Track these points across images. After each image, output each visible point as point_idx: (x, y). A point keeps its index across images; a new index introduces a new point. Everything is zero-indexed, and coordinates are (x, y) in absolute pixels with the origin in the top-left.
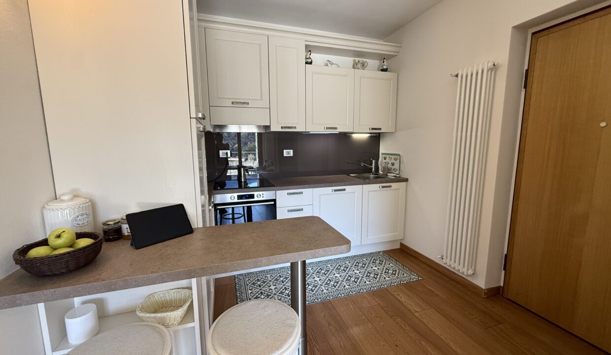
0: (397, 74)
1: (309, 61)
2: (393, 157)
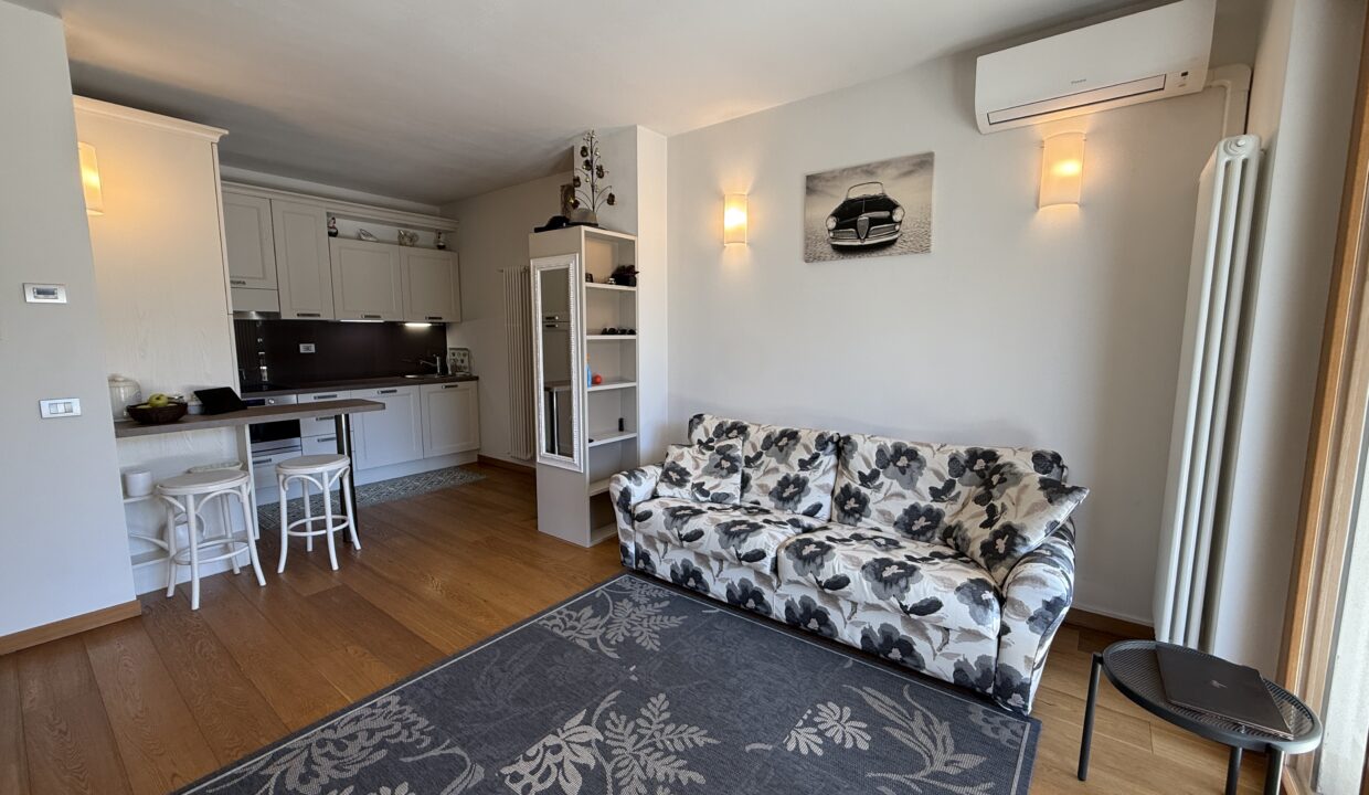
0: (456, 255)
1: (334, 231)
2: (462, 352)
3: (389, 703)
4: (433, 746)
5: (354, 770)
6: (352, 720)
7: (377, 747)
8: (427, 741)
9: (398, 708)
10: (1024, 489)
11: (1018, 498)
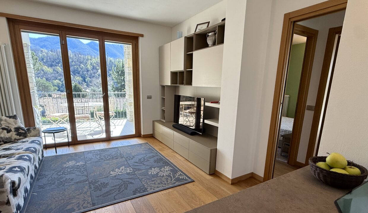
3: (150, 189)
4: (143, 178)
5: (158, 178)
6: (159, 187)
7: (154, 181)
8: (143, 179)
9: (148, 187)
10: (6, 120)
11: (8, 123)
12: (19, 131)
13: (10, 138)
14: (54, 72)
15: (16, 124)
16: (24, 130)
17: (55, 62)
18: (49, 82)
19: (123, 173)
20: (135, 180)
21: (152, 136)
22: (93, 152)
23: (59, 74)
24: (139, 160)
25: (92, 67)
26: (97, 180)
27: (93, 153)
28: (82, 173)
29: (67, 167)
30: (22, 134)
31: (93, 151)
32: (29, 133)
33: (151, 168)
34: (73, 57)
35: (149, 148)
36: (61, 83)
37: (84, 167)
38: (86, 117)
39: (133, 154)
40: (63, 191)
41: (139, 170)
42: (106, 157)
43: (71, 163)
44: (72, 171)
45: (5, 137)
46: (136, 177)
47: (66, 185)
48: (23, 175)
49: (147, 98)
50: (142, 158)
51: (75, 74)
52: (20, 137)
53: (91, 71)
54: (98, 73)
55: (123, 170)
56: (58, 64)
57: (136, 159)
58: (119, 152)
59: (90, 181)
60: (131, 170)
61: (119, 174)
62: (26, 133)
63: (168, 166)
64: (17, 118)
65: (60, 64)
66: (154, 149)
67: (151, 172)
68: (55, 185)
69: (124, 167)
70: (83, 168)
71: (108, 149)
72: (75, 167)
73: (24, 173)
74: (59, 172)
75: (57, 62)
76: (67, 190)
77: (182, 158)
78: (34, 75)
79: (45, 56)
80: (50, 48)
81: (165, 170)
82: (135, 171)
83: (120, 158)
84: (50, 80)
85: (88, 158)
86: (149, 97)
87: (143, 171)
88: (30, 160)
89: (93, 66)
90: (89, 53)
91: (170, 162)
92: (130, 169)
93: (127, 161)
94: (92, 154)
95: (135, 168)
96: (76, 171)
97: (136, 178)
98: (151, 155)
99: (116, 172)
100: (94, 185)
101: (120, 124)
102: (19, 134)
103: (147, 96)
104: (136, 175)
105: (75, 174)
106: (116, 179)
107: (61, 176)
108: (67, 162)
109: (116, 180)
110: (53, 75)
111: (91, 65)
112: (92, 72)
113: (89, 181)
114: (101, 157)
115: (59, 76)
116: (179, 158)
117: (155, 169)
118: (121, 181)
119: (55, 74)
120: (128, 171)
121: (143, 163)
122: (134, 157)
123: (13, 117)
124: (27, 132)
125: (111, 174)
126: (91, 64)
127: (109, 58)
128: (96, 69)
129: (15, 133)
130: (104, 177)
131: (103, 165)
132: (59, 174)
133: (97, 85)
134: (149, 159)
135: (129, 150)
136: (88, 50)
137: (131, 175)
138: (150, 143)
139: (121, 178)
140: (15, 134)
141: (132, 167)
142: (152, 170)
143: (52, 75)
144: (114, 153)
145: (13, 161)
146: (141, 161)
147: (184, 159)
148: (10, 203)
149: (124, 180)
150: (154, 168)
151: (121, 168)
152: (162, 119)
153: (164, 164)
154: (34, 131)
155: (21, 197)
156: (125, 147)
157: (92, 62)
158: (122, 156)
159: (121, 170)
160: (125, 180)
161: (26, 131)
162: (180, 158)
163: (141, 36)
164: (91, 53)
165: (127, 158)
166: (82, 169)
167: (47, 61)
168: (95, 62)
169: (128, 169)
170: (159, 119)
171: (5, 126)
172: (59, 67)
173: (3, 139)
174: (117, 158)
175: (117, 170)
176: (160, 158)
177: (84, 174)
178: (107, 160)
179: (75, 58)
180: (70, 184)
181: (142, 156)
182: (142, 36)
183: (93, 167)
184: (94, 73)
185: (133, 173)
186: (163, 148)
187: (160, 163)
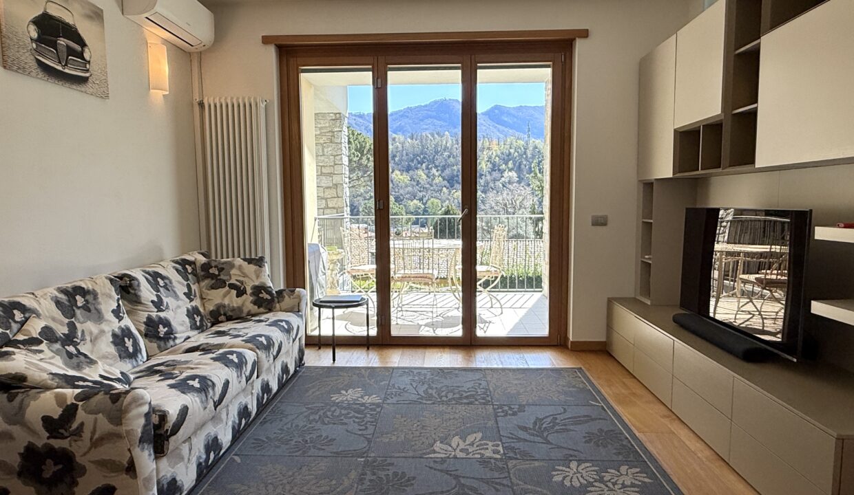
10: (240, 268)
11: (243, 273)
12: (261, 295)
13: (240, 309)
14: (413, 182)
15: (258, 277)
16: (270, 293)
17: (415, 161)
18: (399, 205)
19: (470, 456)
20: (497, 490)
21: (602, 350)
22: (415, 371)
23: (421, 187)
24: (535, 423)
25: (490, 165)
26: (389, 461)
27: (414, 376)
28: (363, 428)
29: (339, 403)
30: (266, 301)
31: (418, 371)
32: (278, 302)
33: (566, 461)
34: (452, 146)
35: (581, 386)
36: (423, 206)
37: (375, 410)
38: (426, 277)
39: (523, 400)
40: (295, 470)
41: (526, 456)
42: (443, 394)
43: (351, 395)
44: (342, 418)
45: (231, 305)
46: (505, 482)
47: (309, 454)
48: (202, 402)
49: (593, 225)
50: (547, 417)
51: (452, 186)
52: (259, 307)
53: (487, 175)
54: (503, 179)
55: (475, 446)
56: (422, 165)
57: (528, 418)
58: (484, 384)
59: (370, 459)
60: (498, 452)
61: (455, 457)
62: (272, 300)
63: (636, 467)
64: (264, 265)
65: (424, 165)
66: (599, 392)
67: (564, 478)
68: (287, 447)
69: (480, 435)
70: (371, 415)
71: (457, 372)
72: (355, 406)
73: (206, 396)
74: (312, 413)
75: (419, 159)
76: (304, 469)
77: (699, 445)
78: (347, 180)
79: (399, 149)
80: (410, 130)
81: (620, 482)
82: (511, 458)
83: (481, 404)
84: (402, 200)
85: (396, 386)
86: (600, 222)
87: (537, 464)
88: (240, 365)
89: (494, 165)
90: (487, 135)
91: (646, 451)
92: (498, 446)
93: (496, 416)
94: (411, 378)
95: (512, 449)
96: (351, 417)
97: (504, 485)
98: (583, 411)
99: (450, 446)
100: (374, 474)
101: (518, 305)
102: (258, 302)
103: (593, 217)
104: (506, 474)
105: (345, 427)
106: (441, 471)
107: (314, 424)
108: (344, 390)
109: (438, 473)
110: (410, 189)
111: (488, 161)
112: (488, 177)
113: (367, 457)
114: (430, 391)
115: (420, 191)
116: (688, 443)
117: (583, 466)
118: (454, 482)
119: (413, 186)
120: (488, 453)
121: (545, 434)
122: (522, 408)
123: (255, 261)
124: (276, 300)
125: (434, 452)
126: (490, 158)
127: (531, 142)
128: (499, 170)
129: (251, 298)
130: (411, 454)
131: (423, 416)
132: (311, 418)
133: (496, 208)
134: (572, 427)
135: (516, 382)
136: (484, 128)
137: (491, 470)
138: (588, 370)
139: (458, 473)
140: (251, 302)
141: (504, 440)
142: (569, 467)
143: (407, 189)
144: (469, 385)
145: (204, 361)
146: (540, 428)
147: (708, 453)
148: (135, 470)
149: (463, 481)
150: (580, 462)
151: (470, 439)
152: (641, 295)
153: (620, 458)
154: (289, 297)
155: (186, 460)
156: (507, 371)
157: (491, 153)
158: (489, 399)
159: (467, 442)
160: (468, 482)
161: (275, 295)
162: (695, 445)
163: (581, 37)
164: (492, 134)
165: (501, 406)
166: (368, 415)
167: (401, 160)
168: (499, 153)
169: (490, 444)
170: (633, 296)
171: (237, 280)
172: (423, 170)
173: (227, 309)
174: (471, 403)
175: (456, 441)
176: (612, 428)
177: (364, 432)
178: (442, 403)
179: (457, 149)
180: (321, 453)
181: (550, 410)
182: (584, 34)
183: (397, 416)
184: (495, 180)
185: (500, 464)
186: (634, 394)
187: (605, 447)
